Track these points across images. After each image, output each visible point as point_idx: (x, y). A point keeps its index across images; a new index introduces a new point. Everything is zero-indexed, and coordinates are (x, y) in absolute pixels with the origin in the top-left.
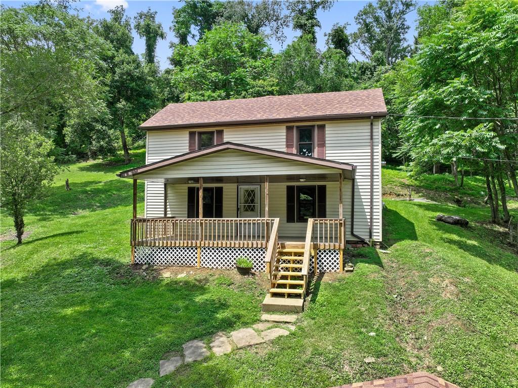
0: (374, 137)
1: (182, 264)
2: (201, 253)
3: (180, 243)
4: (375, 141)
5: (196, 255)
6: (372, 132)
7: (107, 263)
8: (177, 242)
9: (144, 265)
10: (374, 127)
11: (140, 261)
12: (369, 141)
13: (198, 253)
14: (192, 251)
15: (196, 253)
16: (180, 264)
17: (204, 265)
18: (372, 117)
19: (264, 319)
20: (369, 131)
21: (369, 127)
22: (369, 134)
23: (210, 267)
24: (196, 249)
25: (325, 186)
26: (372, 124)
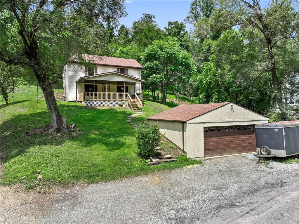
11: (87, 105)
17: (108, 105)
18: (140, 69)
24: (105, 101)
25: (128, 86)
26: (139, 71)
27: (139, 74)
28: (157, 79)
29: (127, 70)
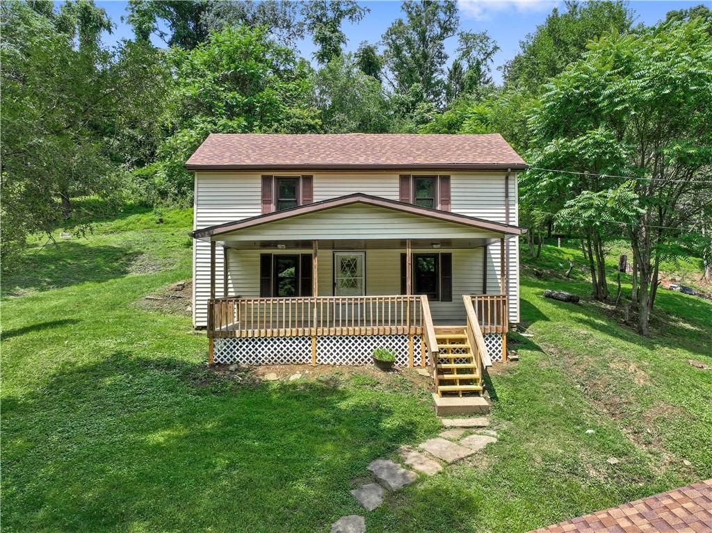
0: (510, 194)
1: (288, 361)
2: (316, 345)
3: (285, 332)
4: (510, 199)
5: (310, 348)
6: (507, 188)
7: (169, 364)
8: (282, 330)
9: (229, 365)
10: (510, 182)
11: (222, 360)
12: (504, 199)
13: (313, 345)
14: (303, 342)
15: (310, 345)
16: (285, 361)
17: (322, 361)
18: (509, 170)
19: (449, 426)
20: (504, 186)
21: (504, 182)
22: (504, 190)
23: (332, 363)
24: (310, 339)
25: (451, 254)
26: (507, 178)
27: (507, 196)
28: (600, 210)
29: (446, 179)
